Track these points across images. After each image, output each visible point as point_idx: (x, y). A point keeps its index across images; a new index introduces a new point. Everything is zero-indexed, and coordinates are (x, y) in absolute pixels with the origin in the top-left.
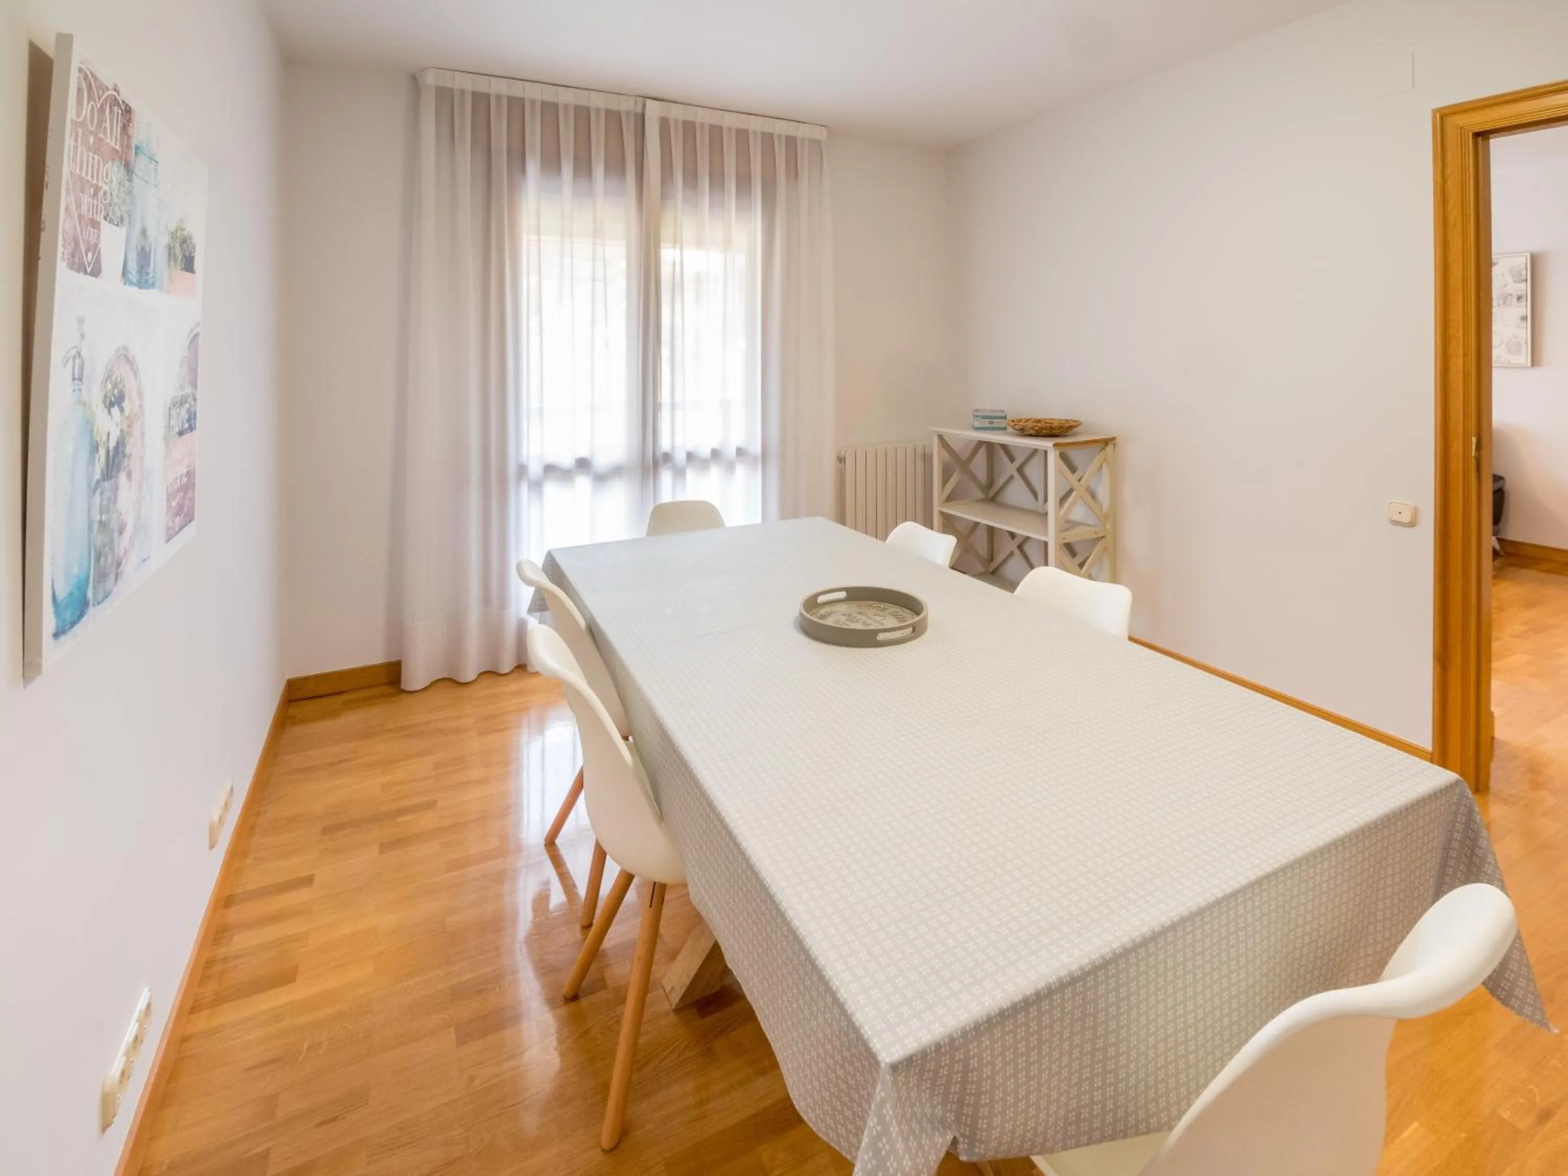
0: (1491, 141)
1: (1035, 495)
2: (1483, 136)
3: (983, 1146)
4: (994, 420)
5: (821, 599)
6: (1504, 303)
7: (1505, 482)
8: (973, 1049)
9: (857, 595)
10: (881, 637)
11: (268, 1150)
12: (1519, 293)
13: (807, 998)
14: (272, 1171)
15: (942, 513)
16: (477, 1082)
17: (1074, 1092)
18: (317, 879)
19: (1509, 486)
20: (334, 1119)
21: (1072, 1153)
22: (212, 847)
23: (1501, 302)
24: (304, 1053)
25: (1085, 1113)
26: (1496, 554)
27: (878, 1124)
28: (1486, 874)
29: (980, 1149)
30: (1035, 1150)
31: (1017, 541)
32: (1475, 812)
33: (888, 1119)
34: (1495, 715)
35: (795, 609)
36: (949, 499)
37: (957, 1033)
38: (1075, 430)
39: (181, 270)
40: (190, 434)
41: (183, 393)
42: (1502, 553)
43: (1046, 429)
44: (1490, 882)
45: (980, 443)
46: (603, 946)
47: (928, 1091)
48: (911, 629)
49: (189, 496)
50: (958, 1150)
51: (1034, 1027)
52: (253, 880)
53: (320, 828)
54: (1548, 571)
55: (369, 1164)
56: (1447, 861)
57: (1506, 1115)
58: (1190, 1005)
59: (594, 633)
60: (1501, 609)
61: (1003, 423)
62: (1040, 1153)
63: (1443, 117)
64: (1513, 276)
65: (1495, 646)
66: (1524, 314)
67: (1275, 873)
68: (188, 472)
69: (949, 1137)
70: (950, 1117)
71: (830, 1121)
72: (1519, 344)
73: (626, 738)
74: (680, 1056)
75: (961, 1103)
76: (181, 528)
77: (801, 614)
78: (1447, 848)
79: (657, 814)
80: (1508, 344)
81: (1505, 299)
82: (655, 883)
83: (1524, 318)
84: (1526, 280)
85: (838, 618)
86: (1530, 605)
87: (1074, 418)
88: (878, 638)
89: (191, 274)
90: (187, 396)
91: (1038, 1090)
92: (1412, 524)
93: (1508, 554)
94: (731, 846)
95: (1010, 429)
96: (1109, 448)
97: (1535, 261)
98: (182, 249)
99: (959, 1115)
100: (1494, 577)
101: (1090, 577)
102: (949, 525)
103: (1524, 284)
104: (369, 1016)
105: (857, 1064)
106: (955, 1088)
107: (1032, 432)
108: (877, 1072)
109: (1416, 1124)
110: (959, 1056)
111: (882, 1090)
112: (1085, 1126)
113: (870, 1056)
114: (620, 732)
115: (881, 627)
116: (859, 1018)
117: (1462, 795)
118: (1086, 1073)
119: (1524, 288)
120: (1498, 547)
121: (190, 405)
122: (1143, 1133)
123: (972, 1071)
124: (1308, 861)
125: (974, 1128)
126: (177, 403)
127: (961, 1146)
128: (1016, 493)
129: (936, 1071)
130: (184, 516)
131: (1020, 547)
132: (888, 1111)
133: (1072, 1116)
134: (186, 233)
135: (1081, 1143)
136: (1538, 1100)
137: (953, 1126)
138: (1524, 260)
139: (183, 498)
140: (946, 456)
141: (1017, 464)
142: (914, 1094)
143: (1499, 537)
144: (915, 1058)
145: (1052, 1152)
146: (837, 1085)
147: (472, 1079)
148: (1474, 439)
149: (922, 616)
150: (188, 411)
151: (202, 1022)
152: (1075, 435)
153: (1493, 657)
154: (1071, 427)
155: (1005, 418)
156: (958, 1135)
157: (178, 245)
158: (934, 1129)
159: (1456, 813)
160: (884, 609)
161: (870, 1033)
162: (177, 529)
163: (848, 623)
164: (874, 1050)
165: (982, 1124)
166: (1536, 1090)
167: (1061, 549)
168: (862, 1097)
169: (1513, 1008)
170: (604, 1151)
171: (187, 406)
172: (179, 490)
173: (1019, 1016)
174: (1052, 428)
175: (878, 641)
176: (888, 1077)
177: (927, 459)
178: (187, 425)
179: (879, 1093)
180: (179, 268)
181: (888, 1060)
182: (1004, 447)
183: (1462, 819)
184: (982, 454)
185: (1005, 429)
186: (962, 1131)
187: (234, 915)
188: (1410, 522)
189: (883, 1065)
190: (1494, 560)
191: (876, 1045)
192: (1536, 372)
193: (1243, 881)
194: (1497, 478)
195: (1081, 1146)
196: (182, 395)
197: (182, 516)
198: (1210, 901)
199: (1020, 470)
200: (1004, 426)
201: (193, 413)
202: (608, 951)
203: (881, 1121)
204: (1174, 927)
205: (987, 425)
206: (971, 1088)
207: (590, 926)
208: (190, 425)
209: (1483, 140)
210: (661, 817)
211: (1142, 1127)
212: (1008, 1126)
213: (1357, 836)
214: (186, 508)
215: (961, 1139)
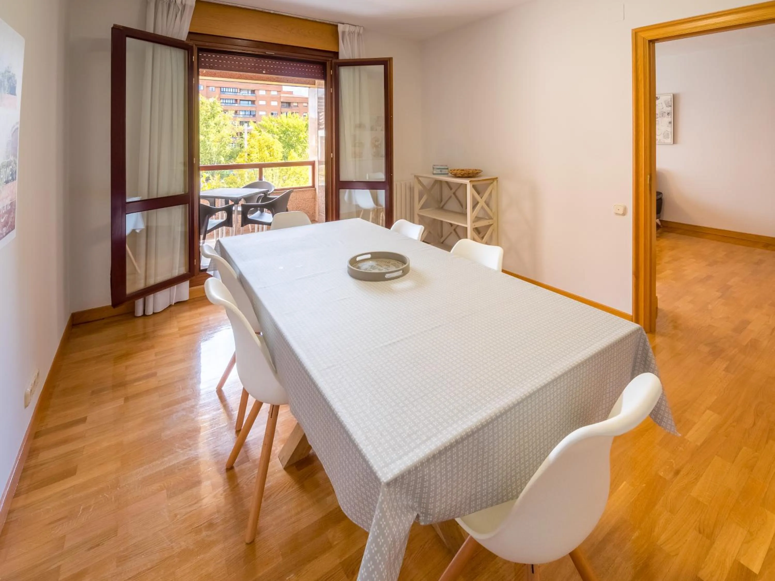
0: (656, 44)
1: (462, 206)
2: (652, 42)
3: (431, 517)
4: (444, 170)
5: (358, 259)
6: (662, 116)
7: (662, 196)
8: (426, 471)
9: (376, 256)
10: (387, 276)
11: (59, 567)
12: (668, 112)
13: (347, 455)
14: (60, 579)
15: (419, 215)
16: (178, 516)
17: (474, 485)
18: (88, 419)
19: (664, 197)
20: (98, 545)
21: (472, 515)
22: (26, 406)
23: (661, 116)
24: (81, 512)
25: (479, 496)
26: (658, 226)
27: (380, 512)
28: (651, 368)
29: (430, 519)
30: (456, 516)
31: (453, 228)
32: (647, 341)
33: (385, 509)
34: (658, 298)
35: (345, 264)
36: (422, 208)
37: (419, 464)
38: (479, 174)
39: (7, 94)
40: (12, 182)
41: (9, 160)
42: (661, 226)
43: (466, 174)
44: (653, 372)
45: (436, 181)
46: (246, 440)
47: (405, 494)
48: (401, 271)
49: (12, 216)
50: (420, 520)
51: (455, 457)
52: (51, 422)
53: (90, 391)
54: (681, 234)
55: (117, 566)
56: (636, 364)
57: (661, 474)
58: (526, 439)
59: (242, 280)
60: (661, 251)
61: (446, 171)
62: (458, 517)
63: (636, 33)
64: (666, 104)
65: (658, 267)
66: (670, 121)
67: (563, 375)
68: (11, 203)
69: (415, 515)
70: (416, 505)
71: (358, 514)
72: (668, 134)
73: (258, 333)
74: (287, 491)
75: (421, 498)
76: (7, 234)
77: (348, 267)
78: (635, 358)
79: (274, 370)
80: (663, 134)
81: (663, 114)
82: (273, 406)
83: (670, 123)
84: (671, 106)
85: (366, 267)
86: (673, 249)
87: (479, 169)
88: (385, 277)
89: (13, 96)
90: (11, 161)
91: (457, 487)
92: (624, 214)
93: (664, 227)
94: (310, 383)
95: (450, 174)
96: (495, 182)
97: (675, 98)
98: (8, 82)
99: (420, 503)
100: (657, 237)
101: (487, 243)
102: (422, 221)
103: (670, 107)
104: (118, 489)
105: (371, 485)
106: (418, 491)
107: (460, 175)
108: (380, 487)
109: (625, 482)
110: (420, 475)
111: (382, 496)
112: (479, 502)
113: (377, 479)
114: (254, 331)
115: (387, 271)
116: (372, 462)
117: (641, 334)
118: (479, 476)
119: (670, 109)
120: (660, 223)
121: (13, 167)
122: (506, 501)
123: (426, 482)
124: (577, 368)
125: (427, 509)
126: (5, 165)
127: (421, 518)
128: (453, 205)
129: (408, 484)
130: (9, 227)
131: (455, 230)
132: (385, 506)
133: (473, 498)
134: (11, 74)
135: (477, 509)
136: (674, 466)
137: (417, 509)
138: (670, 97)
139: (8, 217)
140: (421, 187)
141: (453, 190)
142: (398, 496)
143: (661, 219)
144: (398, 479)
145: (464, 515)
146: (361, 496)
147: (176, 515)
148: (649, 176)
149: (407, 265)
150: (12, 170)
151: (21, 501)
152: (480, 176)
153: (657, 273)
154: (477, 173)
155: (448, 169)
156: (419, 513)
157: (6, 80)
158: (408, 511)
159: (639, 342)
160: (389, 262)
161: (377, 469)
162: (4, 234)
163: (371, 269)
164: (379, 477)
165: (431, 506)
166: (674, 462)
167: (473, 230)
168: (373, 500)
169: (662, 426)
170: (247, 544)
171: (11, 167)
172: (6, 213)
173: (448, 453)
174: (469, 174)
175: (385, 278)
176: (385, 489)
177: (411, 189)
178: (11, 178)
179: (380, 498)
180: (7, 92)
181: (385, 481)
182: (447, 183)
183: (641, 344)
184: (437, 187)
185: (447, 174)
186: (421, 511)
187: (40, 442)
188: (623, 214)
189: (383, 484)
190: (657, 230)
191: (380, 474)
192: (675, 145)
193: (549, 379)
194: (659, 193)
195: (477, 511)
196: (7, 162)
197: (8, 226)
198: (535, 390)
199: (454, 193)
200: (447, 172)
201: (14, 171)
202: (250, 442)
203: (382, 510)
204: (519, 403)
205: (440, 172)
206: (425, 490)
207: (240, 430)
208: (12, 177)
209: (652, 44)
210: (276, 372)
211: (505, 498)
212: (443, 506)
213: (598, 356)
214: (10, 223)
215: (421, 515)
